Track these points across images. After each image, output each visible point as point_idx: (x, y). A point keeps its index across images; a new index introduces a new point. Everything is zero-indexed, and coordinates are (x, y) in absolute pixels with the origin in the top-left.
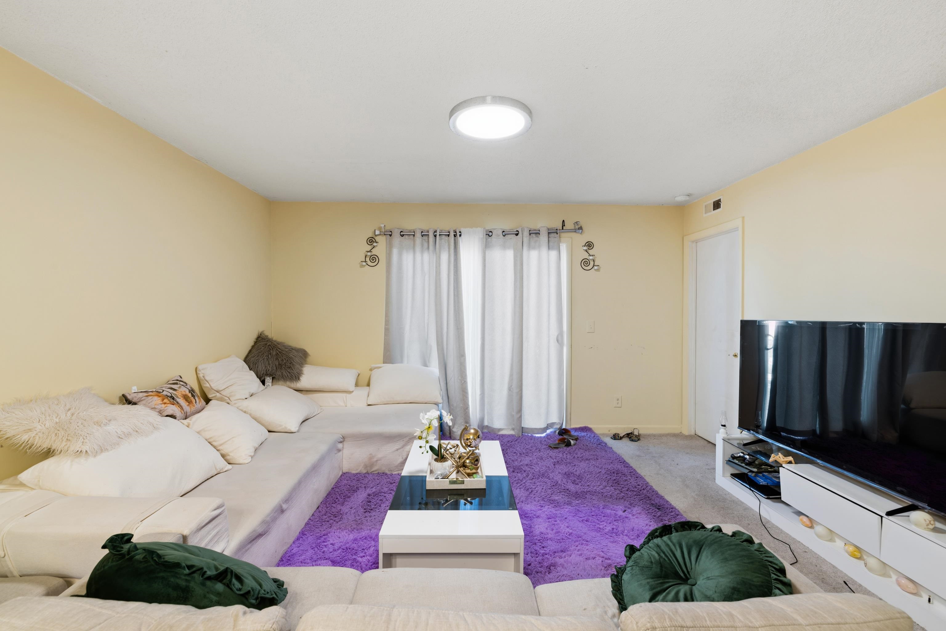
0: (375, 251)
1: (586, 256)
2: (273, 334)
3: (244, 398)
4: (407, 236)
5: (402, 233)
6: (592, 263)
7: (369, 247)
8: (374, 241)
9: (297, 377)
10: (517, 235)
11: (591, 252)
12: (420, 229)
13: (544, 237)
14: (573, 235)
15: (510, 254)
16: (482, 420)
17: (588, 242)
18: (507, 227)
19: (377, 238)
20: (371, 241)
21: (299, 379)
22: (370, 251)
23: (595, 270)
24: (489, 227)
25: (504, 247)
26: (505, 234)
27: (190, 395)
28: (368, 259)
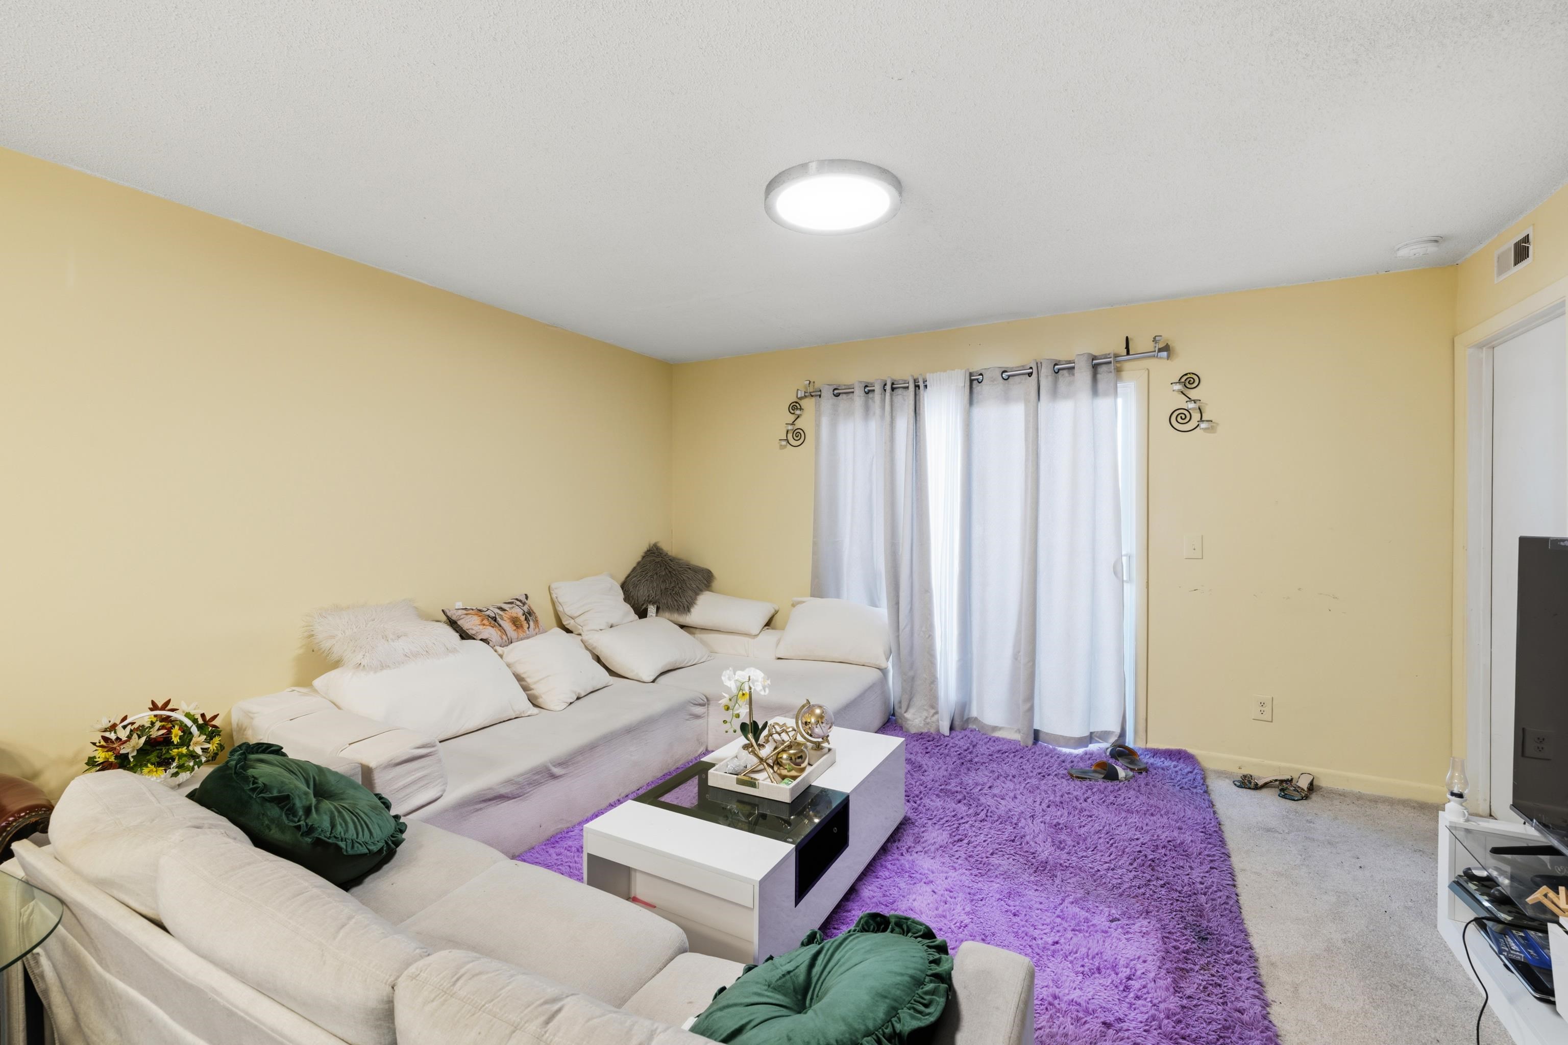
0: (799, 424)
1: (1181, 402)
2: (671, 548)
3: (598, 629)
4: (844, 396)
5: (836, 392)
6: (1196, 416)
7: (793, 418)
8: (799, 407)
9: (686, 608)
10: (1030, 375)
11: (1193, 394)
12: (861, 382)
13: (1083, 375)
14: (1152, 363)
15: (1017, 412)
16: (964, 706)
17: (1186, 375)
18: (1011, 361)
19: (803, 403)
20: (795, 407)
21: (689, 611)
22: (793, 424)
23: (1205, 429)
24: (976, 368)
25: (1007, 399)
26: (1006, 375)
27: (523, 618)
28: (790, 435)
